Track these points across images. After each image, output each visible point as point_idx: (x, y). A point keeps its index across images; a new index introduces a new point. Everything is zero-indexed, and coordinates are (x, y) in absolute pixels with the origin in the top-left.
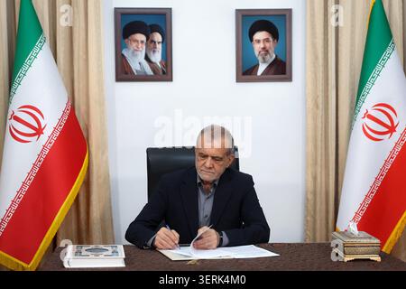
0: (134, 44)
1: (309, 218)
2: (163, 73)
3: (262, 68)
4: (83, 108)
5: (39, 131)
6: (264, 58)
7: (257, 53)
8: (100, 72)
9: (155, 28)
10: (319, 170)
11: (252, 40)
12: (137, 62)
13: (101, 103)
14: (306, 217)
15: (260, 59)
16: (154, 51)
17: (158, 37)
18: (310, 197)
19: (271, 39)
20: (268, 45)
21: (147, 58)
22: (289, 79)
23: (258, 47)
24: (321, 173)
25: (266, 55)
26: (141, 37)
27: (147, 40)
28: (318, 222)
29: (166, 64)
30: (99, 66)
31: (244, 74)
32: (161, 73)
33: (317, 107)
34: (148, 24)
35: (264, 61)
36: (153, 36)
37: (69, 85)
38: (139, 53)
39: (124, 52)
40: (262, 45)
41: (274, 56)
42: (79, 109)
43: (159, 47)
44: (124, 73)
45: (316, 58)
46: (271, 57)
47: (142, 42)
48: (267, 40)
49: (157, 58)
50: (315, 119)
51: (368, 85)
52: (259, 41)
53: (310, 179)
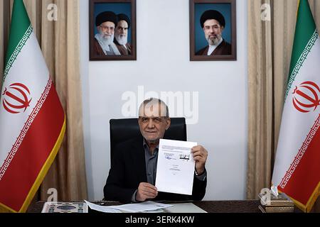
0: (105, 30)
1: (250, 175)
2: (129, 54)
3: (211, 49)
4: (62, 83)
5: (26, 104)
6: (213, 41)
7: (207, 37)
8: (76, 54)
9: (122, 17)
10: (258, 134)
11: (203, 26)
12: (107, 45)
13: (78, 80)
14: (248, 173)
15: (210, 41)
16: (121, 36)
17: (125, 24)
18: (251, 157)
19: (219, 26)
20: (216, 30)
21: (115, 41)
22: (234, 58)
23: (208, 32)
24: (260, 137)
25: (215, 38)
26: (110, 24)
27: (116, 27)
28: (257, 178)
29: (131, 46)
30: (76, 49)
31: (196, 54)
32: (127, 53)
33: (257, 82)
34: (117, 14)
35: (213, 43)
36: (121, 24)
37: (51, 65)
38: (109, 37)
39: (97, 37)
40: (211, 31)
41: (221, 40)
42: (59, 84)
43: (126, 32)
44: (96, 54)
45: (256, 42)
46: (219, 40)
47: (111, 28)
48: (215, 27)
49: (124, 41)
50: (255, 92)
51: (297, 66)
52: (208, 27)
53: (252, 142)
